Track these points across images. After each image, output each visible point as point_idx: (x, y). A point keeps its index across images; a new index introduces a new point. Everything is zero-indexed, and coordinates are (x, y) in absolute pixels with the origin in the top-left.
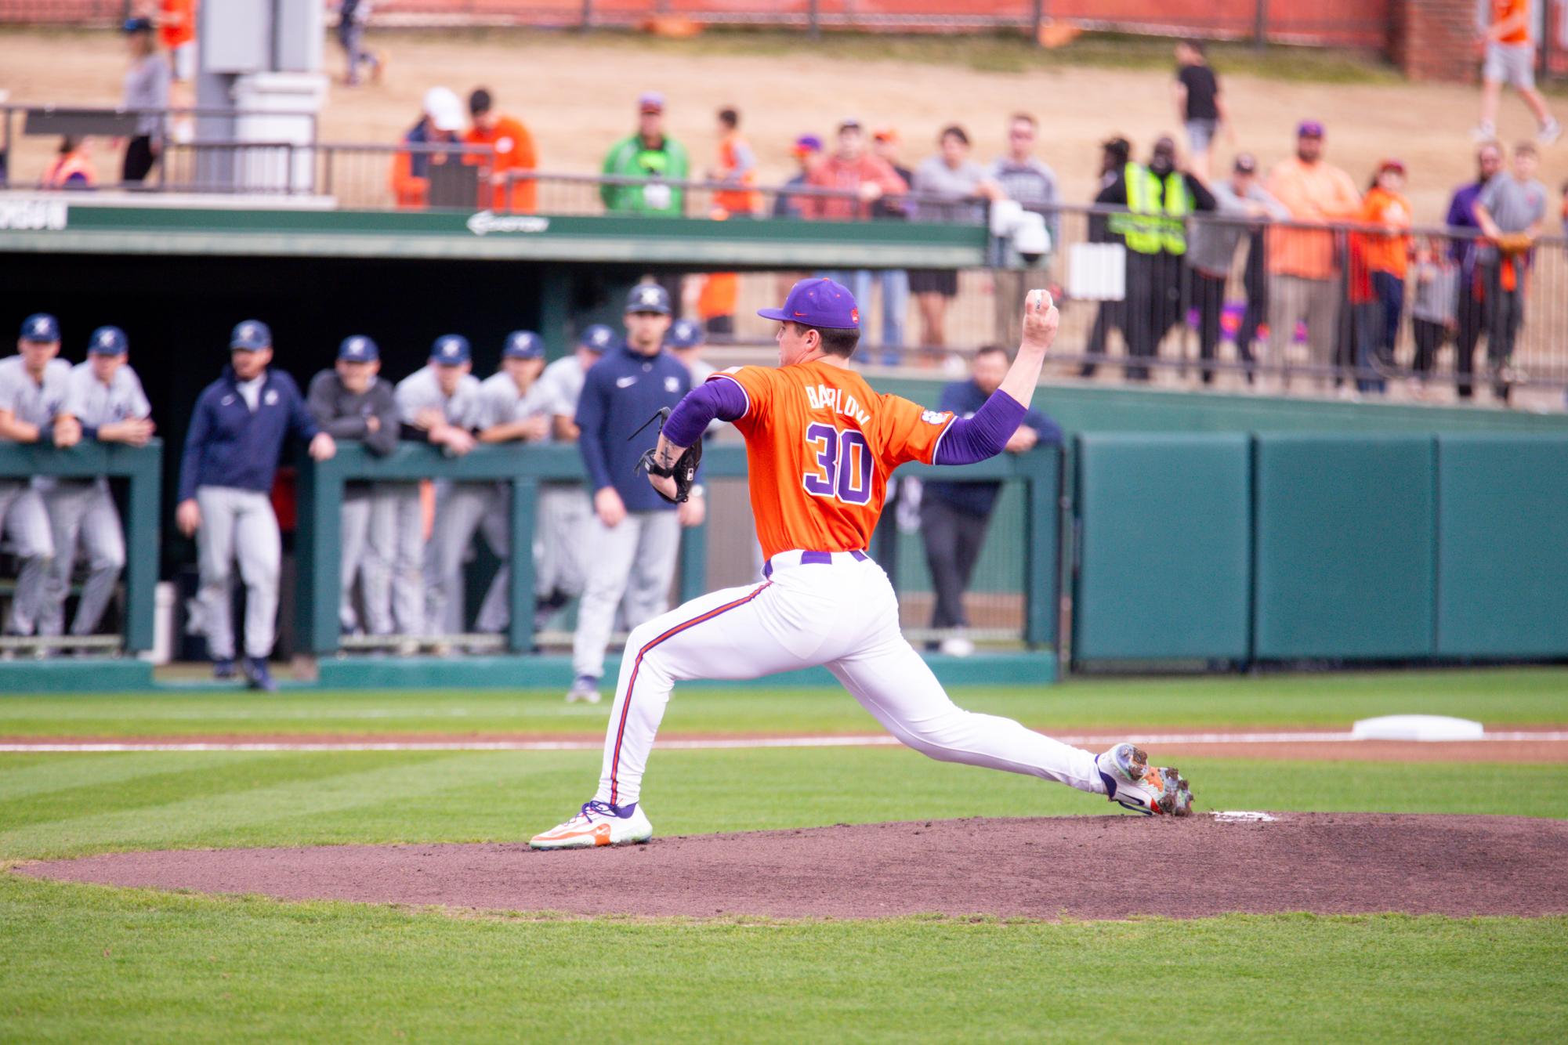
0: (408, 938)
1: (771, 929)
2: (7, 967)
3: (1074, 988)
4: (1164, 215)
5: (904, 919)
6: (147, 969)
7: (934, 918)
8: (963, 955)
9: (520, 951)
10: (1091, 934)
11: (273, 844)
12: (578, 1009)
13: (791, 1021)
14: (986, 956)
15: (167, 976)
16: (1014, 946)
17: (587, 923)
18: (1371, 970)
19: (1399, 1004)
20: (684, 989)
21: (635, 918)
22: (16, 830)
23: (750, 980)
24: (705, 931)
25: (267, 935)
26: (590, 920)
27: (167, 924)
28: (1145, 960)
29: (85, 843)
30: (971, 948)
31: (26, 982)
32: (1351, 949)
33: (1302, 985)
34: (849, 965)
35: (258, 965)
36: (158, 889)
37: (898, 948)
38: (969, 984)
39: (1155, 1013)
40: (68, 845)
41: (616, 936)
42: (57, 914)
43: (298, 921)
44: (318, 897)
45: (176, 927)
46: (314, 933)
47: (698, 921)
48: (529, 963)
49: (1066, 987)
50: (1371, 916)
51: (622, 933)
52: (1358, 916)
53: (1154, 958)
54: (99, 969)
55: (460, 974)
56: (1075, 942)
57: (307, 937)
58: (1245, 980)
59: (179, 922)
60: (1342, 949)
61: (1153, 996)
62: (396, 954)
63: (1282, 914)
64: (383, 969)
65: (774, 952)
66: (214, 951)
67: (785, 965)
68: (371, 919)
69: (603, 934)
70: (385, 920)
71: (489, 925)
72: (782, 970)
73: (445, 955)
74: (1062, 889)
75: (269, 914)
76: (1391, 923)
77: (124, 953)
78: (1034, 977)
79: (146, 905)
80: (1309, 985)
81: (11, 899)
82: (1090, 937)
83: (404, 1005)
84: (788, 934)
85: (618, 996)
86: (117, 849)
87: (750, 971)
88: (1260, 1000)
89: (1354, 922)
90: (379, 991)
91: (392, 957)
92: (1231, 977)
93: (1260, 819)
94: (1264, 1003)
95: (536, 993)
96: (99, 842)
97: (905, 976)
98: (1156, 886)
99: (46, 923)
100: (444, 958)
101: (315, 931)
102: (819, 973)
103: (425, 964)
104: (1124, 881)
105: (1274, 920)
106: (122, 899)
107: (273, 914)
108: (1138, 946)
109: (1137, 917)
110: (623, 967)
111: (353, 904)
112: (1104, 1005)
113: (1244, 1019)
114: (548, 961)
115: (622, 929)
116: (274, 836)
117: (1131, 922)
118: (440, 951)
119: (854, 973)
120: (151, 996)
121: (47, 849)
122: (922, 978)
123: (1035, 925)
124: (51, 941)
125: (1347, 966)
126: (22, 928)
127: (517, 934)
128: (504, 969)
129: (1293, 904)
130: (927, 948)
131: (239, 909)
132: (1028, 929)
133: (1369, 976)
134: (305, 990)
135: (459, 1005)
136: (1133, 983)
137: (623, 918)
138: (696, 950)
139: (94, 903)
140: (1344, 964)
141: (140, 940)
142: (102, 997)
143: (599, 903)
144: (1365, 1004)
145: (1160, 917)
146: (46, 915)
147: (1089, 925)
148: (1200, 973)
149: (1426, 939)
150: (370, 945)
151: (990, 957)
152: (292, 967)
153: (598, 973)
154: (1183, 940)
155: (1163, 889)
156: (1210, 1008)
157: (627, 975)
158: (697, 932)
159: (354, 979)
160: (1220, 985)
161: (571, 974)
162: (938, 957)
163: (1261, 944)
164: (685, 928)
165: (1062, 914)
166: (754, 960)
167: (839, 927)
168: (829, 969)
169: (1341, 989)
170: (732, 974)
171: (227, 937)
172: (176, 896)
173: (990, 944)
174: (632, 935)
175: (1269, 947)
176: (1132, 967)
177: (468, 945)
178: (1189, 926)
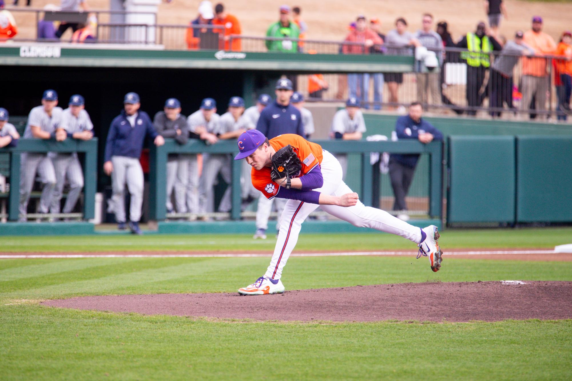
0: (193, 329)
1: (332, 326)
2: (38, 341)
3: (449, 348)
4: (482, 52)
5: (383, 322)
6: (93, 341)
7: (395, 321)
8: (406, 336)
9: (236, 334)
10: (455, 327)
11: (141, 293)
12: (258, 357)
13: (340, 361)
14: (415, 336)
15: (100, 344)
16: (425, 332)
17: (261, 324)
18: (562, 341)
20: (299, 349)
21: (280, 322)
22: (42, 288)
23: (324, 345)
24: (307, 327)
25: (138, 328)
26: (263, 322)
27: (100, 324)
28: (475, 337)
29: (68, 293)
30: (409, 333)
31: (46, 347)
32: (554, 333)
33: (535, 347)
34: (362, 340)
35: (135, 340)
36: (97, 310)
37: (381, 333)
38: (408, 347)
39: (480, 358)
40: (62, 294)
41: (273, 329)
42: (57, 320)
43: (151, 323)
44: (158, 314)
45: (104, 325)
47: (304, 323)
48: (239, 339)
49: (445, 348)
50: (562, 321)
51: (275, 327)
53: (479, 337)
54: (74, 341)
55: (213, 343)
56: (449, 331)
57: (154, 329)
58: (513, 345)
59: (105, 323)
60: (550, 333)
61: (479, 351)
62: (188, 335)
63: (528, 320)
64: (183, 341)
65: (334, 335)
66: (118, 334)
67: (338, 339)
68: (178, 322)
69: (268, 328)
70: (184, 322)
71: (224, 324)
72: (337, 341)
73: (207, 336)
74: (444, 310)
75: (139, 320)
76: (569, 323)
77: (83, 335)
78: (433, 344)
79: (92, 317)
80: (538, 347)
81: (40, 315)
82: (455, 329)
83: (191, 355)
84: (339, 328)
85: (274, 351)
86: (81, 295)
87: (324, 342)
88: (519, 353)
89: (555, 323)
90: (182, 349)
91: (187, 337)
92: (508, 344)
93: (519, 283)
94: (521, 354)
95: (242, 351)
96: (74, 293)
97: (384, 344)
98: (480, 309)
99: (53, 323)
100: (207, 337)
101: (157, 327)
102: (351, 343)
103: (199, 339)
104: (467, 307)
105: (525, 322)
106: (83, 314)
107: (141, 320)
108: (473, 332)
109: (472, 321)
110: (275, 340)
111: (172, 316)
112: (460, 355)
113: (514, 360)
114: (247, 338)
115: (275, 326)
116: (141, 290)
117: (470, 323)
118: (205, 334)
119: (364, 342)
120: (94, 352)
121: (54, 295)
122: (390, 344)
123: (433, 324)
124: (55, 330)
125: (552, 340)
126: (44, 325)
127: (235, 328)
128: (230, 341)
129: (532, 316)
130: (392, 333)
131: (128, 318)
132: (431, 326)
133: (561, 343)
134: (153, 349)
135: (212, 355)
136: (471, 346)
137: (276, 321)
138: (304, 334)
139: (72, 316)
140: (551, 339)
141: (89, 330)
142: (75, 352)
143: (266, 316)
144: (559, 354)
145: (481, 321)
146: (53, 321)
147: (454, 324)
148: (497, 342)
150: (178, 332)
151: (416, 336)
152: (148, 341)
153: (266, 342)
154: (490, 330)
155: (482, 310)
156: (500, 356)
157: (277, 343)
158: (304, 327)
159: (172, 345)
160: (504, 347)
161: (256, 343)
162: (396, 336)
163: (520, 331)
164: (299, 325)
165: (444, 320)
166: (326, 338)
167: (358, 325)
168: (355, 341)
169: (550, 348)
170: (317, 343)
171: (123, 329)
172: (103, 313)
173: (416, 332)
174: (279, 328)
175: (523, 332)
176: (471, 340)
177: (216, 332)
178: (492, 325)
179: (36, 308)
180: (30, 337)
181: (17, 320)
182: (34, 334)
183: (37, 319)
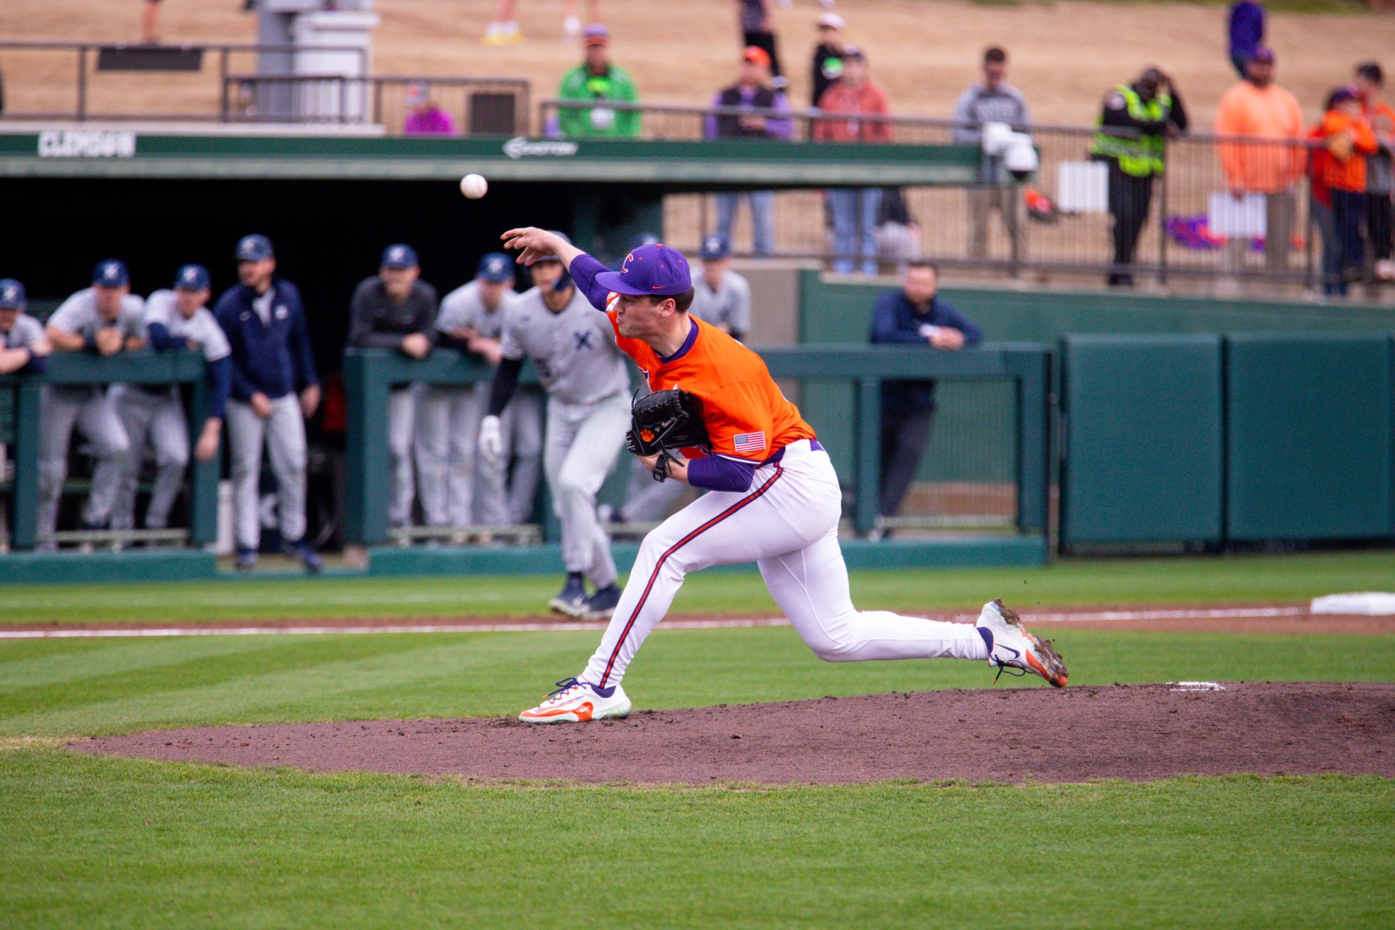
0: (426, 806)
1: (760, 794)
2: (56, 836)
3: (1035, 846)
5: (883, 783)
6: (184, 836)
7: (910, 783)
8: (935, 816)
9: (528, 816)
10: (1054, 795)
11: (309, 720)
12: (578, 870)
13: (772, 879)
14: (957, 817)
15: (202, 843)
16: (983, 807)
17: (591, 790)
18: (1309, 827)
19: (1332, 857)
20: (677, 850)
21: (636, 785)
22: (75, 710)
23: (738, 841)
24: (700, 797)
25: (297, 804)
26: (595, 788)
27: (205, 794)
28: (1101, 819)
29: (136, 721)
30: (943, 810)
31: (71, 849)
32: (1292, 807)
33: (1244, 841)
34: (829, 827)
35: (287, 832)
36: (199, 762)
37: (876, 810)
38: (939, 844)
39: (1108, 869)
40: (121, 722)
41: (618, 802)
42: (105, 786)
43: (326, 791)
44: (346, 769)
45: (214, 798)
46: (341, 802)
47: (694, 787)
48: (535, 827)
49: (1028, 845)
50: (1311, 778)
51: (623, 799)
52: (1299, 777)
53: (1110, 818)
54: (140, 837)
55: (472, 838)
56: (1039, 804)
57: (334, 806)
58: (1192, 837)
59: (217, 793)
60: (1283, 807)
61: (1106, 853)
62: (414, 820)
63: (1229, 776)
64: (401, 835)
65: (763, 815)
66: (247, 819)
67: (771, 827)
68: (393, 788)
69: (606, 800)
70: (406, 789)
71: (501, 792)
72: (768, 832)
73: (459, 821)
74: (1028, 755)
75: (300, 784)
76: (1329, 783)
77: (164, 821)
78: (999, 836)
79: (187, 777)
80: (1251, 841)
81: (64, 774)
82: (1053, 799)
83: (418, 867)
84: (775, 799)
85: (615, 856)
86: (165, 726)
87: (739, 833)
88: (1205, 856)
89: (1296, 782)
90: (396, 854)
91: (411, 823)
92: (1180, 834)
93: (1212, 688)
94: (1208, 858)
95: (540, 856)
96: (149, 720)
97: (880, 836)
98: (1116, 751)
99: (95, 794)
100: (458, 823)
101: (342, 800)
102: (801, 834)
103: (440, 829)
104: (1086, 747)
105: (1222, 782)
106: (165, 771)
107: (303, 784)
108: (1096, 807)
109: (1096, 780)
110: (622, 830)
111: (377, 774)
112: (1061, 862)
113: (1189, 873)
114: (553, 826)
115: (623, 795)
116: (311, 713)
117: (1090, 784)
118: (455, 818)
119: (833, 833)
120: (186, 860)
121: (100, 727)
122: (896, 838)
123: (1002, 788)
124: (98, 811)
125: (1287, 823)
126: (72, 799)
127: (526, 801)
128: (512, 833)
129: (1239, 767)
130: (903, 810)
131: (272, 781)
132: (996, 792)
133: (1307, 832)
134: (328, 854)
135: (468, 867)
136: (1089, 841)
137: (625, 785)
138: (691, 814)
139: (140, 776)
140: (1284, 821)
141: (180, 809)
142: (141, 863)
143: (603, 772)
144: (1301, 859)
145: (1118, 779)
146: (95, 788)
147: (1052, 788)
148: (1152, 831)
149: (1361, 797)
150: (390, 812)
151: (960, 818)
152: (317, 834)
153: (599, 835)
154: (1138, 801)
155: (1121, 754)
156: (1158, 864)
157: (625, 838)
158: (692, 797)
159: (374, 844)
160: (1169, 842)
161: (574, 837)
162: (912, 818)
163: (1209, 803)
164: (681, 794)
165: (1028, 777)
166: (743, 822)
167: (822, 792)
168: (811, 830)
169: (1280, 844)
170: (722, 836)
171: (260, 806)
172: (216, 769)
173: (960, 806)
174: (632, 800)
175: (1216, 806)
176: (1090, 826)
177: (481, 811)
178: (1144, 788)
179: (55, 757)
180: (36, 828)
181: (8, 787)
182: (46, 821)
183: (57, 784)
